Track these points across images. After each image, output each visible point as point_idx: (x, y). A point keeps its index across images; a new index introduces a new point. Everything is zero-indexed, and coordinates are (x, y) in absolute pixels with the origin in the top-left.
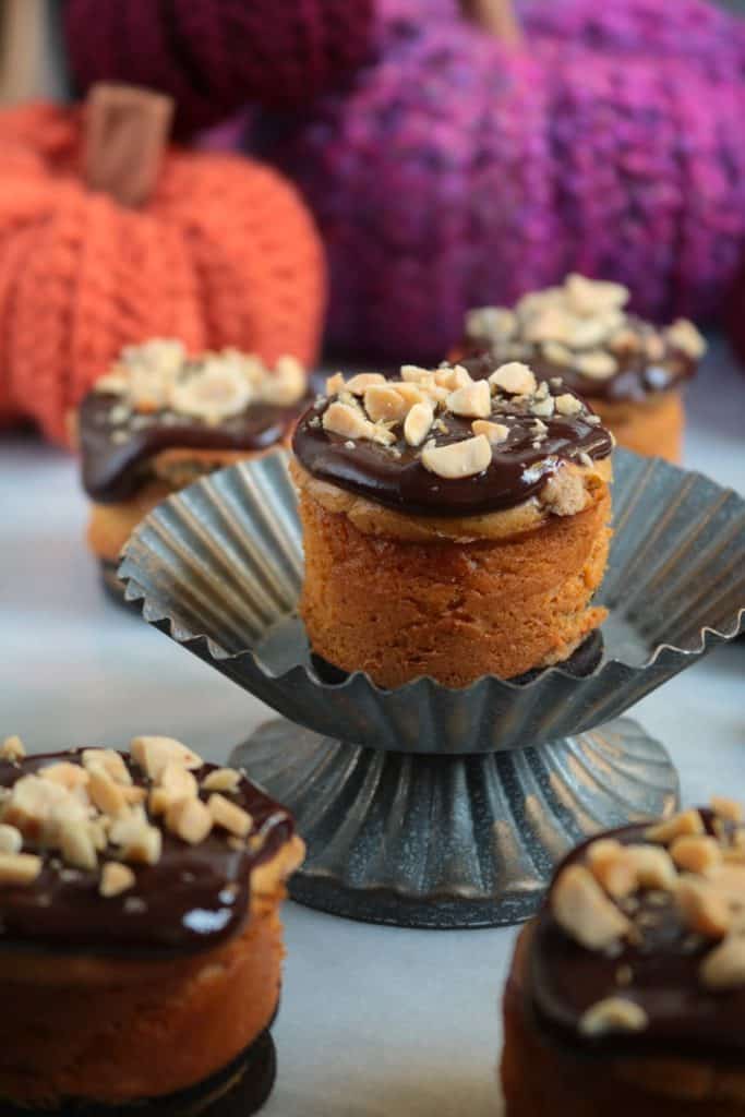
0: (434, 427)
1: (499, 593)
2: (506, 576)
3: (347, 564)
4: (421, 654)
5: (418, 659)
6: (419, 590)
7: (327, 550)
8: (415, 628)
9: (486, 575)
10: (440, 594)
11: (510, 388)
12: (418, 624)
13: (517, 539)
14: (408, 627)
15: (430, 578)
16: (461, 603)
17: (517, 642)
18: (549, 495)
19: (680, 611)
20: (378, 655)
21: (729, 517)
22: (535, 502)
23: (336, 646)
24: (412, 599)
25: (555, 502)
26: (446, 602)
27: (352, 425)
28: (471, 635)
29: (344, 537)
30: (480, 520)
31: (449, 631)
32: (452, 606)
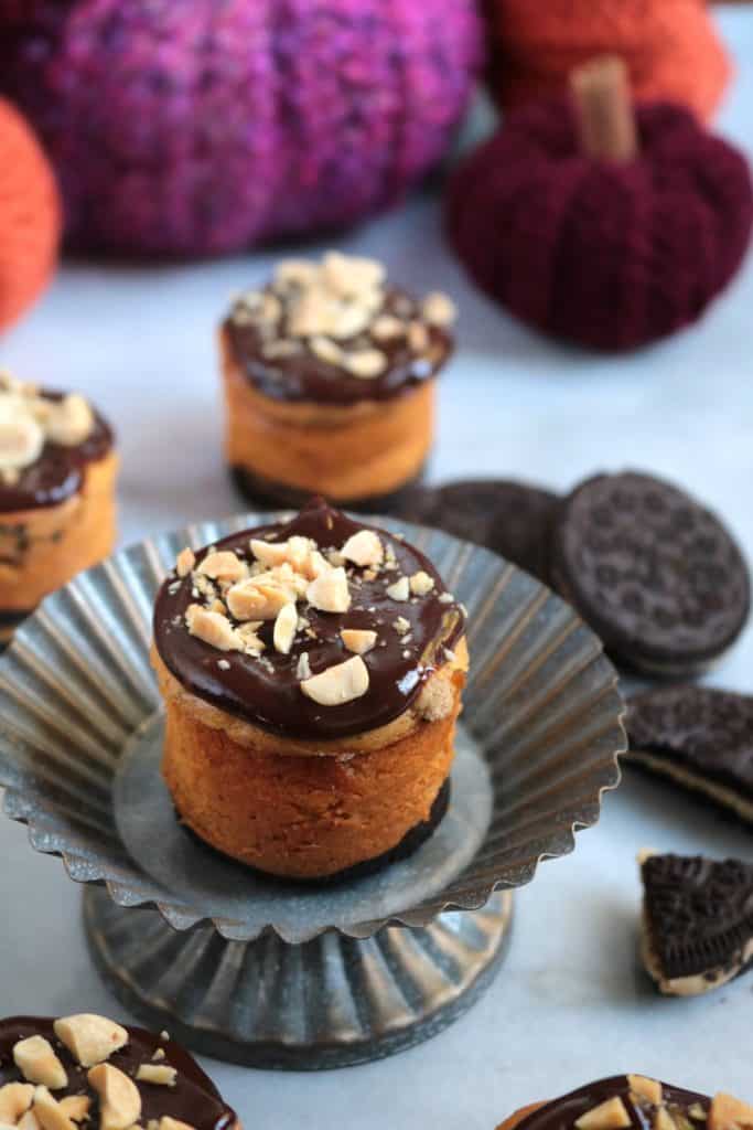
0: (300, 629)
1: (376, 793)
2: (381, 777)
3: (224, 769)
4: (301, 847)
5: (298, 850)
6: (300, 797)
7: (203, 752)
8: (295, 827)
9: (363, 779)
10: (320, 800)
11: (360, 562)
12: (298, 823)
13: (391, 746)
14: (290, 825)
15: (310, 785)
16: (341, 804)
17: (389, 826)
18: (422, 704)
19: (511, 723)
20: (257, 846)
21: (548, 620)
22: (409, 712)
23: (211, 827)
24: (293, 805)
25: (427, 709)
26: (325, 805)
27: (221, 638)
28: (351, 827)
29: (220, 745)
30: (360, 738)
31: (329, 828)
32: (331, 808)
